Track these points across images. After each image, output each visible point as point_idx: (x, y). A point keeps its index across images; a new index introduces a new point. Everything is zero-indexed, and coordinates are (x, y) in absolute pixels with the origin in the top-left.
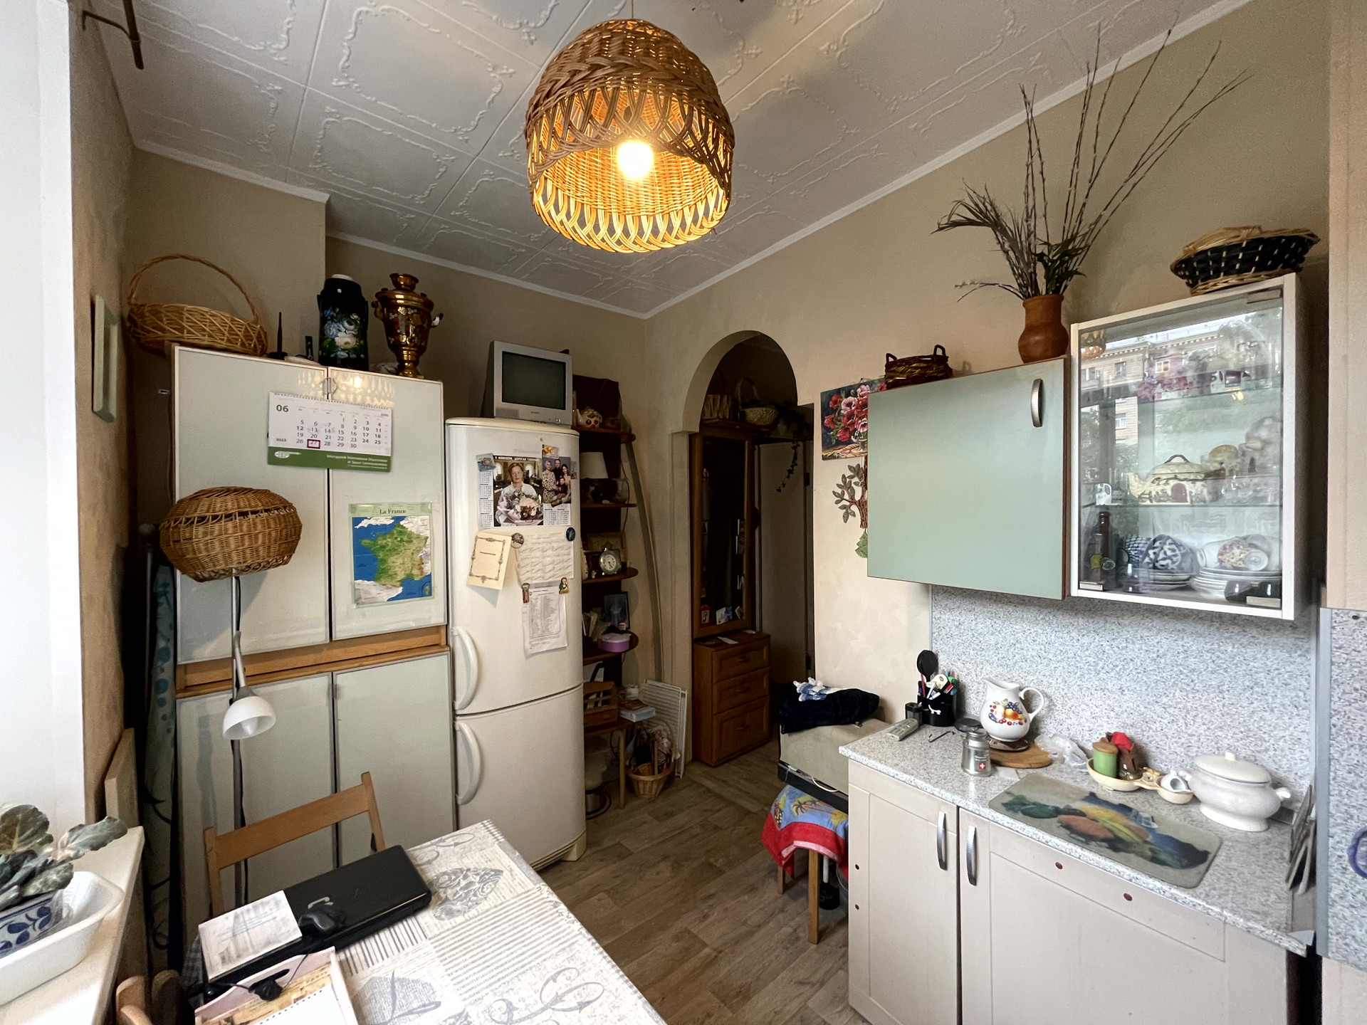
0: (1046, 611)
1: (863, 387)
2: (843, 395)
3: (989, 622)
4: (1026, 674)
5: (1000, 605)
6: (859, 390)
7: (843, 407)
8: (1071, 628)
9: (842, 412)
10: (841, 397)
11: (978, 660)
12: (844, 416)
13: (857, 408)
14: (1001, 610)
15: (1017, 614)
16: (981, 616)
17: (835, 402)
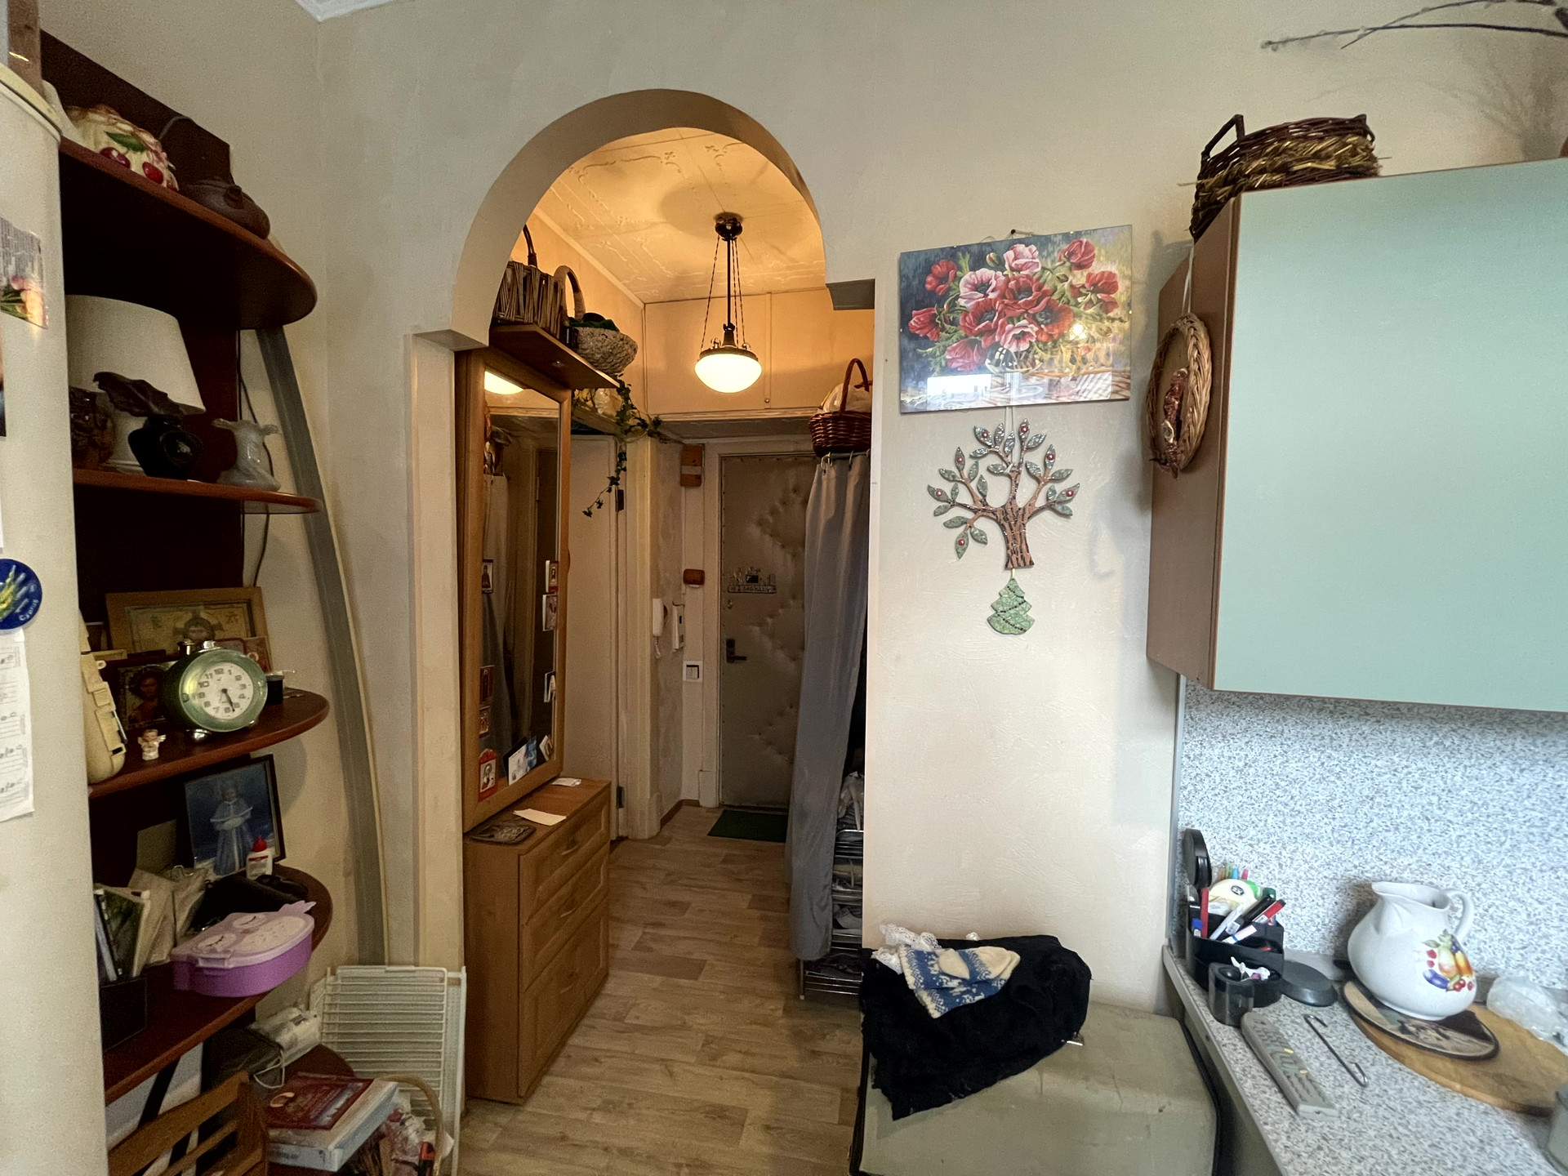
0: (1446, 729)
1: (1021, 247)
2: (964, 263)
3: (1314, 756)
4: (1395, 854)
5: (1342, 722)
6: (1010, 254)
7: (963, 290)
8: (1498, 758)
9: (961, 302)
10: (960, 269)
11: (1285, 836)
12: (966, 313)
13: (1002, 296)
14: (1345, 733)
15: (1380, 738)
16: (1297, 746)
17: (943, 279)
